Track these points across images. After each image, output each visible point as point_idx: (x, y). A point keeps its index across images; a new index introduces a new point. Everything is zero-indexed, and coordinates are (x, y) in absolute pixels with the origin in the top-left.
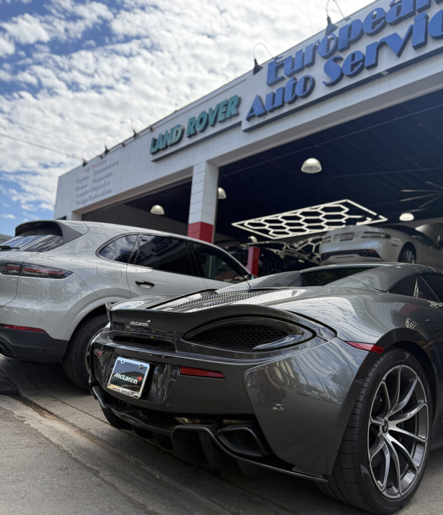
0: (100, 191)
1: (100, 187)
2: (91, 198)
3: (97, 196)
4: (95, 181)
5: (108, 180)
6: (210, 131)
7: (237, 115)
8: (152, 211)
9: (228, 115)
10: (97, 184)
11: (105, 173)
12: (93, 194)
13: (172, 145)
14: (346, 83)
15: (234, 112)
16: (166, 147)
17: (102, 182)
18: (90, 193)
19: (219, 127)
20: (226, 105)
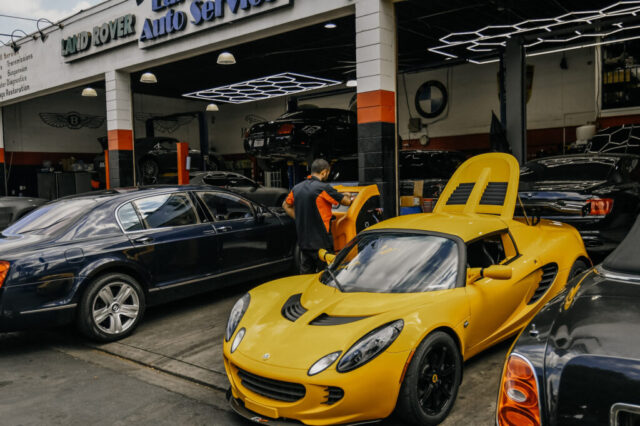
0: (17, 86)
1: (16, 81)
2: (8, 93)
3: (15, 91)
4: (9, 74)
5: (23, 74)
6: (113, 44)
7: (134, 33)
8: (83, 94)
9: (125, 33)
10: (12, 78)
11: (19, 66)
12: (10, 88)
13: (82, 51)
14: (206, 26)
15: (130, 31)
16: (76, 52)
17: (18, 76)
18: (6, 87)
19: (120, 42)
20: (123, 22)
